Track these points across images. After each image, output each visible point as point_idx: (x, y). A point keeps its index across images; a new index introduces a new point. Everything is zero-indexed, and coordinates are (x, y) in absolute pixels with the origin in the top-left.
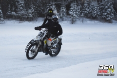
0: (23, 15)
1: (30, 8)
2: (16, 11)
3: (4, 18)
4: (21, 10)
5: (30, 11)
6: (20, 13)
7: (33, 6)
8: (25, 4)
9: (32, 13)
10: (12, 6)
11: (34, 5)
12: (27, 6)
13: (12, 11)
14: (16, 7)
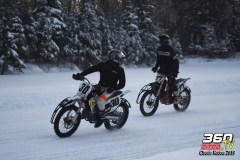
0: (213, 49)
1: (224, 38)
2: (201, 44)
3: (184, 55)
4: (210, 42)
5: (223, 42)
6: (209, 46)
7: (228, 35)
8: (216, 32)
9: (228, 46)
10: (195, 36)
11: (230, 32)
12: (219, 36)
13: (195, 44)
14: (203, 38)
